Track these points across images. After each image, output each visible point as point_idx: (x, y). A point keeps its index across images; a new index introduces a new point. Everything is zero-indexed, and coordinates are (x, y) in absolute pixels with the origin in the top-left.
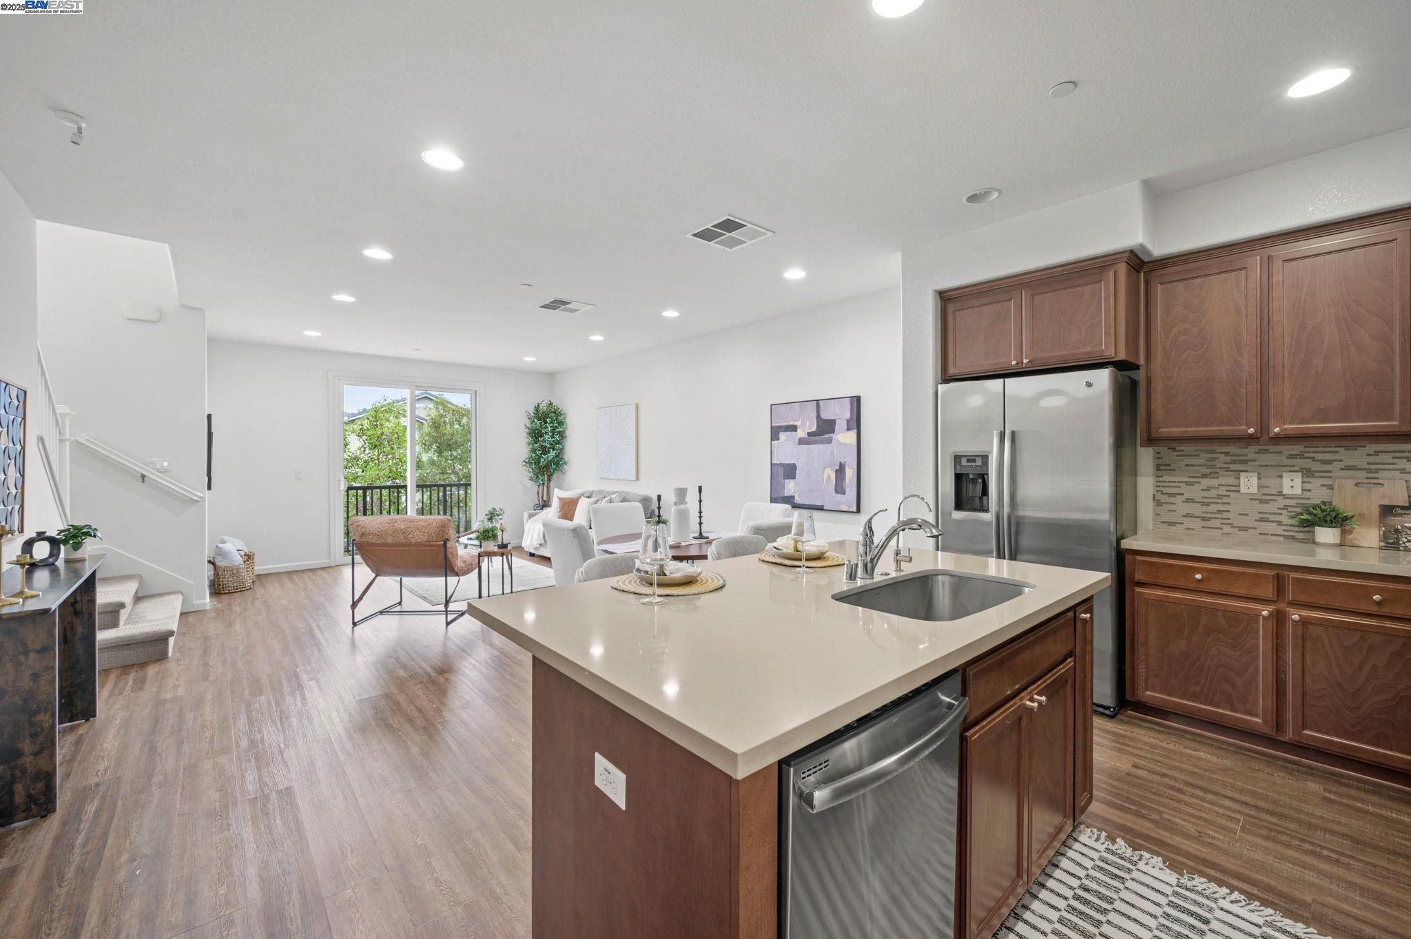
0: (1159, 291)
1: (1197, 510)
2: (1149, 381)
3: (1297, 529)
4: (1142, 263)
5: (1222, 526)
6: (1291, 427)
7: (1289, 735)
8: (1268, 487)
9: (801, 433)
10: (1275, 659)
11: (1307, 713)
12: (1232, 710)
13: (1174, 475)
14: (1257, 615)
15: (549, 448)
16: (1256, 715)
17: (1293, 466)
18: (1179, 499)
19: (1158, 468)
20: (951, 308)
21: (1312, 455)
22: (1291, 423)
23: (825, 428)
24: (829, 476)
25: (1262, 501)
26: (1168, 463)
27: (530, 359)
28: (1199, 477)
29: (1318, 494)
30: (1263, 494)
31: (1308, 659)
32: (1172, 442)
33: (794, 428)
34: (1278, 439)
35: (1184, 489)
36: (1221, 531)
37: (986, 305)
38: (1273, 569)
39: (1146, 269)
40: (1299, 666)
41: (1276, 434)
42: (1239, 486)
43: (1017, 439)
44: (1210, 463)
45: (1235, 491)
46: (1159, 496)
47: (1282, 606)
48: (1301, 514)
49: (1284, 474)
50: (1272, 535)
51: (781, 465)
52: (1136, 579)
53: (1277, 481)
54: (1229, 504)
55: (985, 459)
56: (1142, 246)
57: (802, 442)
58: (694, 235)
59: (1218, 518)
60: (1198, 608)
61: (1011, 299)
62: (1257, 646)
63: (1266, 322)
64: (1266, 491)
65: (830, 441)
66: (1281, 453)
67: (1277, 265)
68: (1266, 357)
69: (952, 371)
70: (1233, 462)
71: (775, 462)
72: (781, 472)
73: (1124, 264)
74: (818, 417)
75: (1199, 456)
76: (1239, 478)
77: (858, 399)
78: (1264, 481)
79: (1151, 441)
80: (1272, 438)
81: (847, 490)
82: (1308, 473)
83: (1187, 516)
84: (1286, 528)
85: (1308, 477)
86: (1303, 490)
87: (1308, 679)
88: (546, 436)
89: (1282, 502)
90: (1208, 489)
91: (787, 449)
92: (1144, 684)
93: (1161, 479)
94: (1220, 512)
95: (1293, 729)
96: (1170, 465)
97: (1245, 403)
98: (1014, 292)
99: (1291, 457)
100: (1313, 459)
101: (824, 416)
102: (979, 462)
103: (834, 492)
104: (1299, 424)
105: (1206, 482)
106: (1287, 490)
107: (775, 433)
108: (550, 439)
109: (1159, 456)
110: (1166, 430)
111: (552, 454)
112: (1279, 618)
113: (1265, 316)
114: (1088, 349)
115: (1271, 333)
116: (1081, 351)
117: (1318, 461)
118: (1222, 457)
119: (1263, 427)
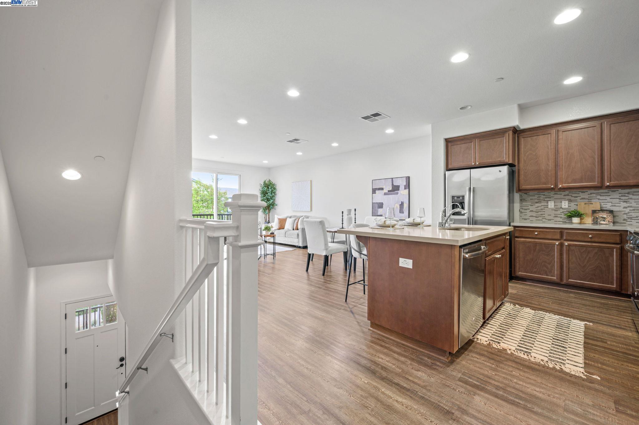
0: (522, 140)
1: (534, 214)
2: (519, 170)
3: (567, 219)
4: (517, 131)
5: (542, 219)
6: (565, 185)
7: (565, 281)
8: (557, 206)
9: (385, 191)
10: (560, 258)
11: (570, 274)
12: (547, 276)
13: (527, 203)
14: (554, 244)
15: (270, 199)
16: (555, 277)
17: (565, 199)
18: (528, 211)
19: (521, 200)
20: (450, 144)
21: (571, 195)
22: (565, 184)
23: (395, 189)
24: (397, 207)
25: (555, 210)
26: (524, 199)
27: (265, 162)
28: (534, 203)
29: (573, 207)
30: (556, 208)
31: (570, 257)
32: (526, 191)
33: (382, 189)
34: (561, 189)
35: (530, 207)
36: (542, 221)
37: (463, 144)
38: (559, 230)
39: (518, 132)
40: (567, 259)
41: (561, 187)
42: (548, 206)
43: (475, 189)
44: (538, 198)
45: (547, 207)
46: (521, 210)
47: (562, 241)
48: (568, 214)
49: (562, 201)
50: (559, 221)
51: (376, 203)
52: (516, 236)
53: (560, 203)
54: (545, 212)
55: (463, 197)
56: (518, 125)
57: (385, 194)
58: (362, 118)
59: (541, 217)
60: (536, 244)
61: (472, 142)
62: (555, 254)
63: (557, 151)
64: (557, 207)
65: (397, 193)
66: (561, 194)
67: (560, 133)
68: (557, 163)
69: (450, 167)
70: (546, 198)
71: (374, 202)
72: (377, 205)
73: (511, 131)
74: (393, 184)
75: (535, 196)
76: (548, 203)
77: (409, 177)
78: (556, 204)
79: (519, 190)
80: (559, 189)
81: (405, 212)
82: (570, 201)
83: (531, 216)
84: (563, 219)
85: (570, 202)
86: (568, 206)
87: (570, 263)
88: (269, 194)
89: (562, 210)
90: (538, 207)
91: (379, 197)
92: (518, 270)
93: (522, 204)
94: (542, 214)
95: (566, 280)
96: (525, 199)
97: (550, 177)
98: (473, 140)
99: (565, 195)
100: (571, 196)
101: (395, 184)
102: (461, 198)
103: (399, 213)
104: (567, 184)
105: (537, 205)
106: (563, 207)
107: (374, 191)
108: (271, 195)
109: (521, 196)
110: (524, 187)
111: (272, 201)
112: (561, 245)
113: (557, 149)
114: (499, 159)
115: (558, 155)
116: (497, 160)
117: (573, 196)
118: (542, 196)
119: (556, 185)
